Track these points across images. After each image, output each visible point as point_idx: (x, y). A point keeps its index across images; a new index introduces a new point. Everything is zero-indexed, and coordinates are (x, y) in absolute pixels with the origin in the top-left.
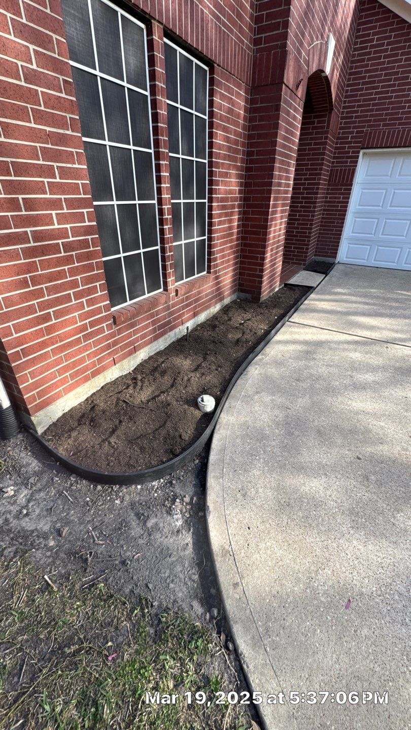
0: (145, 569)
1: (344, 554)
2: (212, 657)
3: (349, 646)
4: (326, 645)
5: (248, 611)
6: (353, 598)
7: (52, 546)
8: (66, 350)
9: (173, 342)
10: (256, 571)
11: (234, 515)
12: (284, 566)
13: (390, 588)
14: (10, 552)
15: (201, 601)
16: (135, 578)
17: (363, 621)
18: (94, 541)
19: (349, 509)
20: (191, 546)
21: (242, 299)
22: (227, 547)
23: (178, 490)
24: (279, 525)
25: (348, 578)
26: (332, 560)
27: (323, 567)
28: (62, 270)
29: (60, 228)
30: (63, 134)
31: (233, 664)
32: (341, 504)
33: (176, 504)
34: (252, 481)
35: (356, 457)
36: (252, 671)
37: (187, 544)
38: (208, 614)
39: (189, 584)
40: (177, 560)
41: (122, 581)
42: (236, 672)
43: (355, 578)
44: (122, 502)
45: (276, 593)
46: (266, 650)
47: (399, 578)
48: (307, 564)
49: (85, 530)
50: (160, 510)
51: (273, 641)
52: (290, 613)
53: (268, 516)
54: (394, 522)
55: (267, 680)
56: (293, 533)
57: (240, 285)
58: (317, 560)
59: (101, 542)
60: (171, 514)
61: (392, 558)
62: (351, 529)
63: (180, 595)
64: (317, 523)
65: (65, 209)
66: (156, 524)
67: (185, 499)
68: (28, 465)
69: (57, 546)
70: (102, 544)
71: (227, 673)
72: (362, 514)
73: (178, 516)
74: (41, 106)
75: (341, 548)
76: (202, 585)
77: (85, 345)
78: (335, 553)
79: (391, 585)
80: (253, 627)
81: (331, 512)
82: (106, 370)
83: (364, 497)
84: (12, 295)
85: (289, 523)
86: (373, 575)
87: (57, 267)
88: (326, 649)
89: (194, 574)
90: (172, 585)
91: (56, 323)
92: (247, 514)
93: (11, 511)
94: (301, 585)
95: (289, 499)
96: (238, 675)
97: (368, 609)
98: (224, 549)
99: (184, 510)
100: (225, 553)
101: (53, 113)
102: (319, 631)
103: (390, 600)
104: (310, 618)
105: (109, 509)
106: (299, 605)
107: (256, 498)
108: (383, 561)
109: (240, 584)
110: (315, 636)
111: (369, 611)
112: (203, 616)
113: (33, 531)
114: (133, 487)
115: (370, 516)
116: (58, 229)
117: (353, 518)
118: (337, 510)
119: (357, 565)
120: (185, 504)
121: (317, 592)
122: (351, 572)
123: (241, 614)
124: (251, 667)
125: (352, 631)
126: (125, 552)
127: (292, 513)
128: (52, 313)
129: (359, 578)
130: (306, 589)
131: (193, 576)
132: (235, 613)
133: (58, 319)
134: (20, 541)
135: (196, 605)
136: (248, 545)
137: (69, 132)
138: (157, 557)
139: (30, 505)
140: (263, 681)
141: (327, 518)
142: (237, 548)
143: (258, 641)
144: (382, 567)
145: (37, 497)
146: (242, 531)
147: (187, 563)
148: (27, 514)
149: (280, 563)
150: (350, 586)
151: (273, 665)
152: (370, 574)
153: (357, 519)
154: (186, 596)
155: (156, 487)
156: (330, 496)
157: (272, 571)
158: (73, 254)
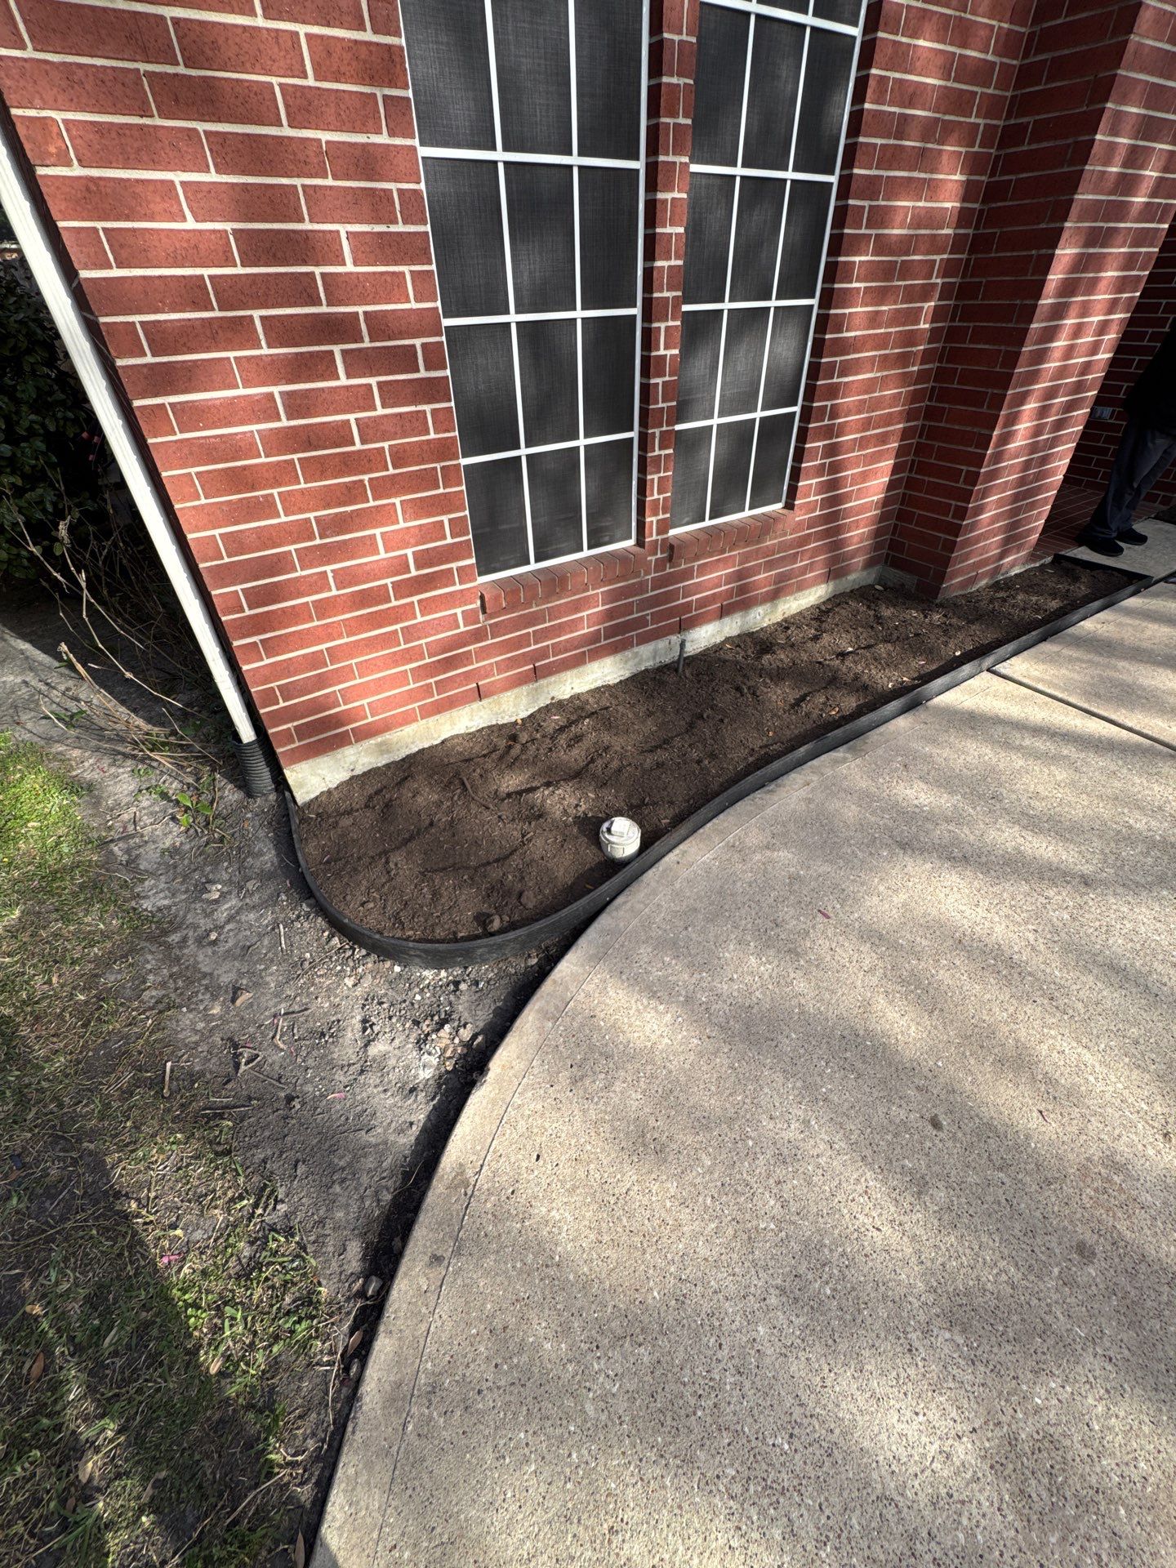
0: (315, 1131)
1: (713, 1340)
2: (308, 1365)
3: (575, 1550)
4: (528, 1509)
5: (423, 1327)
6: (662, 1456)
7: (213, 1015)
8: (362, 655)
9: (646, 670)
10: (493, 1257)
11: (527, 1112)
12: (556, 1282)
13: (774, 1499)
14: (152, 997)
15: (367, 1248)
16: (289, 1139)
17: (647, 1523)
18: (273, 1037)
19: (806, 1243)
20: (415, 1130)
21: (890, 584)
22: (470, 1173)
23: (462, 1007)
24: (606, 1187)
25: (681, 1402)
26: (672, 1336)
27: (641, 1338)
28: (355, 482)
29: (351, 386)
30: (364, 146)
31: (339, 1405)
32: (795, 1218)
33: (442, 1033)
34: (612, 1057)
35: (928, 1116)
36: (355, 1445)
37: (411, 1124)
38: (361, 1281)
39: (367, 1203)
40: (377, 1145)
41: (267, 1133)
42: (334, 1423)
43: (699, 1413)
44: (355, 985)
45: (500, 1326)
46: (404, 1426)
47: (820, 1490)
48: (610, 1310)
49: (273, 1010)
50: (407, 1032)
51: (430, 1418)
52: (499, 1388)
53: (595, 1153)
54: (916, 1344)
55: (368, 1483)
56: (625, 1220)
57: (893, 545)
58: (636, 1314)
59: (282, 1046)
60: (421, 1049)
61: (837, 1431)
62: (777, 1292)
63: (340, 1215)
64: (697, 1229)
65: (367, 338)
66: (384, 1056)
67: (462, 1030)
68: (261, 854)
69: (221, 1018)
70: (282, 1050)
71: (319, 1414)
72: (835, 1271)
73: (432, 1058)
74: (306, 77)
75: (717, 1324)
76: (388, 1219)
77: (408, 650)
78: (693, 1326)
79: (783, 1494)
80: (414, 1362)
81: (754, 1223)
82: (456, 707)
83: (875, 1233)
84: (241, 531)
85: (631, 1193)
86: (753, 1439)
87: (343, 476)
88: (520, 1516)
89: (387, 1189)
90: (337, 1189)
91: (339, 596)
92: (555, 1125)
93: (198, 927)
94: (563, 1345)
95: (670, 1138)
96: (333, 1433)
97: (680, 1507)
98: (462, 1173)
99: (448, 1054)
100: (460, 1181)
101: (337, 91)
102: (533, 1468)
103: (755, 1527)
104: (534, 1427)
105: (328, 989)
106: (529, 1384)
107: (596, 1099)
108: (805, 1421)
109: (446, 1262)
110: (518, 1473)
111: (676, 1511)
112: (351, 1280)
113: (205, 975)
114: (388, 964)
115: (853, 1289)
116: (347, 388)
117: (802, 1269)
118: (772, 1226)
119: (728, 1387)
120: (457, 1041)
121: (587, 1384)
122: (701, 1392)
123: (409, 1323)
124: (358, 1435)
125: (605, 1526)
126: (307, 1081)
127: (654, 1176)
128: (330, 575)
129: (709, 1419)
130: (570, 1361)
131: (385, 1192)
132: (399, 1314)
133: (344, 588)
134: (180, 983)
135: (355, 1249)
136: (513, 1192)
137: (383, 139)
138: (347, 1119)
139: (228, 927)
140: (362, 1479)
141: (730, 1231)
142: (486, 1187)
143: (405, 1396)
144: (791, 1436)
145: (243, 918)
146: (521, 1157)
147: (389, 1160)
148: (214, 943)
149: (551, 1272)
150: (675, 1424)
151: (398, 1465)
152: (746, 1429)
153: (810, 1277)
154: (348, 1222)
155: (427, 982)
156: (778, 1183)
157: (525, 1276)
158: (383, 448)
